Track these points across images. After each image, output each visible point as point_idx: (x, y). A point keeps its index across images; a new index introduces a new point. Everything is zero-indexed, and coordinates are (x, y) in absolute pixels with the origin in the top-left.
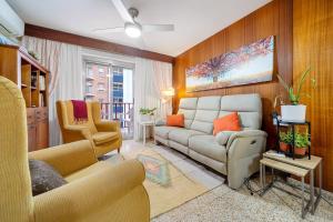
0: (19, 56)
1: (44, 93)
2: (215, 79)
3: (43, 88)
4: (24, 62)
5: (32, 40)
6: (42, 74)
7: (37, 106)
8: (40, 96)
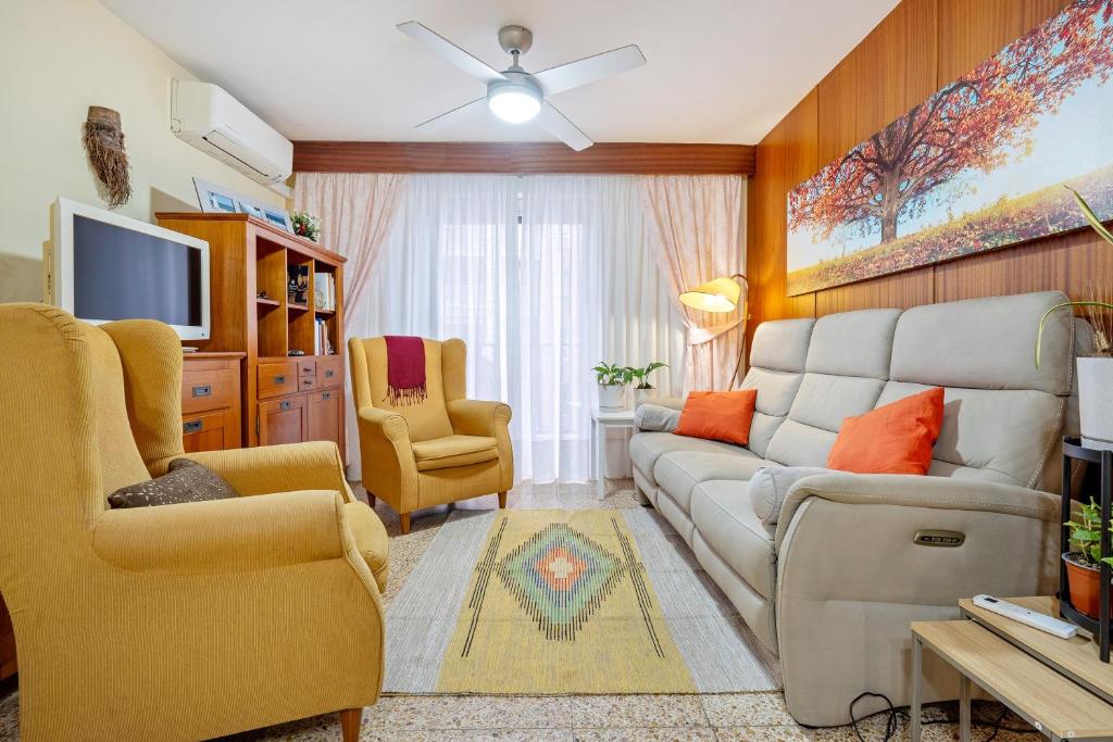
0: (251, 233)
1: (330, 318)
2: (890, 223)
3: (329, 307)
4: (265, 248)
5: (312, 179)
6: (322, 267)
7: (310, 352)
8: (319, 329)
